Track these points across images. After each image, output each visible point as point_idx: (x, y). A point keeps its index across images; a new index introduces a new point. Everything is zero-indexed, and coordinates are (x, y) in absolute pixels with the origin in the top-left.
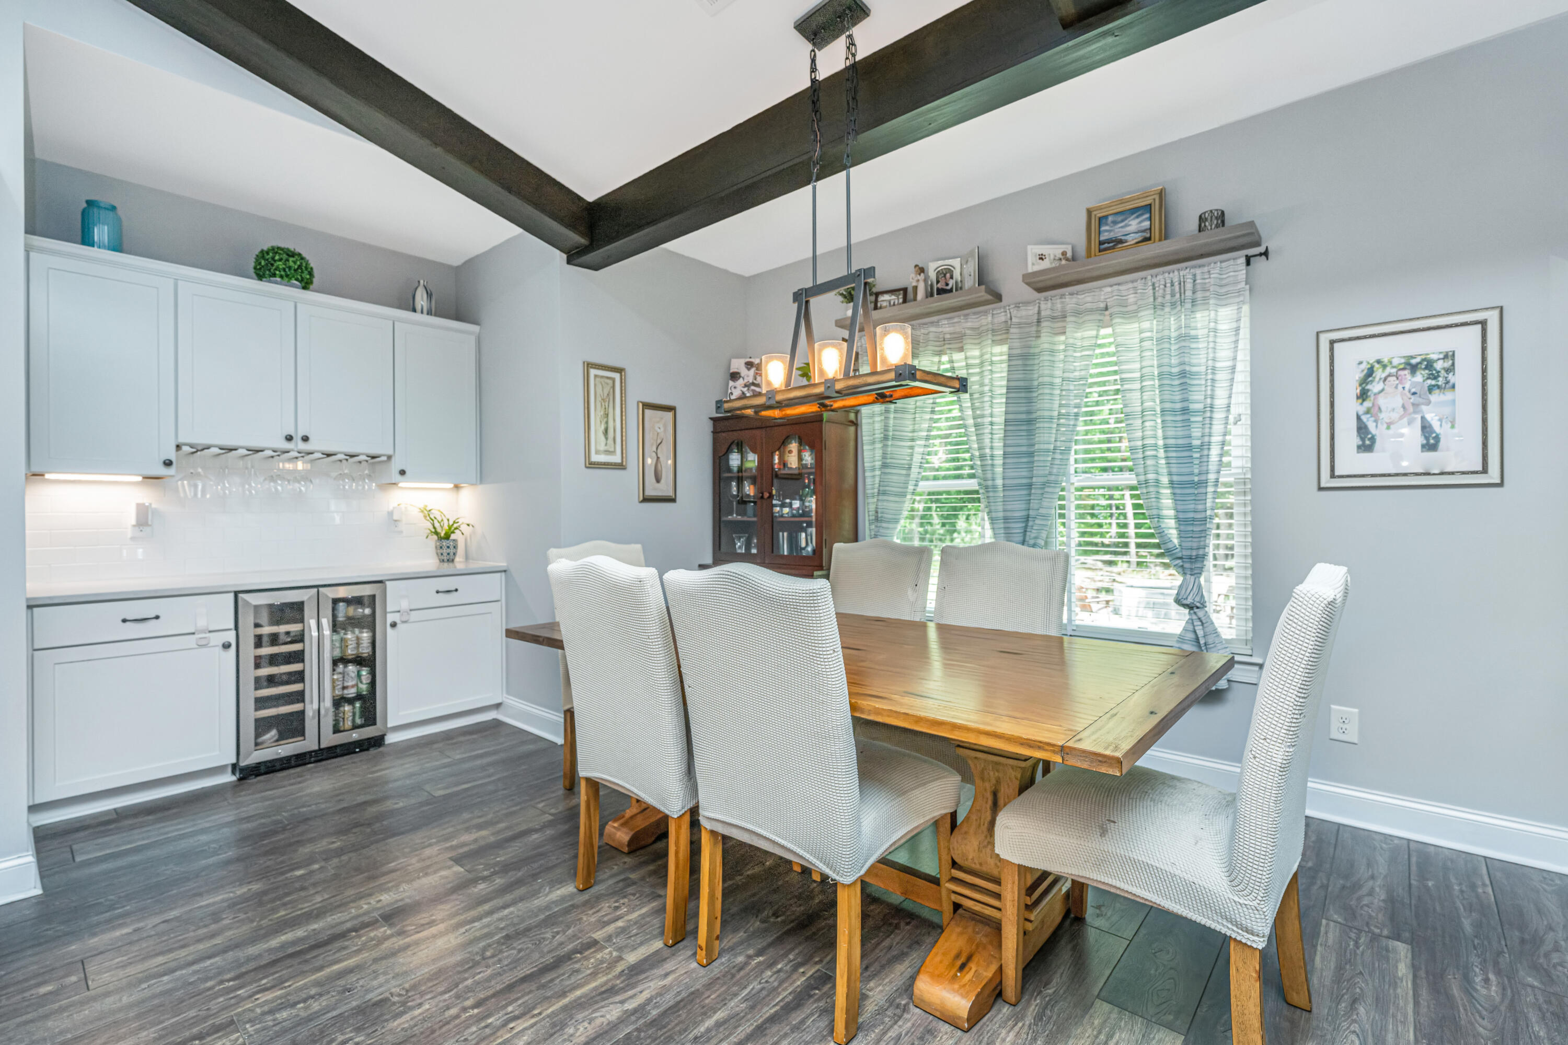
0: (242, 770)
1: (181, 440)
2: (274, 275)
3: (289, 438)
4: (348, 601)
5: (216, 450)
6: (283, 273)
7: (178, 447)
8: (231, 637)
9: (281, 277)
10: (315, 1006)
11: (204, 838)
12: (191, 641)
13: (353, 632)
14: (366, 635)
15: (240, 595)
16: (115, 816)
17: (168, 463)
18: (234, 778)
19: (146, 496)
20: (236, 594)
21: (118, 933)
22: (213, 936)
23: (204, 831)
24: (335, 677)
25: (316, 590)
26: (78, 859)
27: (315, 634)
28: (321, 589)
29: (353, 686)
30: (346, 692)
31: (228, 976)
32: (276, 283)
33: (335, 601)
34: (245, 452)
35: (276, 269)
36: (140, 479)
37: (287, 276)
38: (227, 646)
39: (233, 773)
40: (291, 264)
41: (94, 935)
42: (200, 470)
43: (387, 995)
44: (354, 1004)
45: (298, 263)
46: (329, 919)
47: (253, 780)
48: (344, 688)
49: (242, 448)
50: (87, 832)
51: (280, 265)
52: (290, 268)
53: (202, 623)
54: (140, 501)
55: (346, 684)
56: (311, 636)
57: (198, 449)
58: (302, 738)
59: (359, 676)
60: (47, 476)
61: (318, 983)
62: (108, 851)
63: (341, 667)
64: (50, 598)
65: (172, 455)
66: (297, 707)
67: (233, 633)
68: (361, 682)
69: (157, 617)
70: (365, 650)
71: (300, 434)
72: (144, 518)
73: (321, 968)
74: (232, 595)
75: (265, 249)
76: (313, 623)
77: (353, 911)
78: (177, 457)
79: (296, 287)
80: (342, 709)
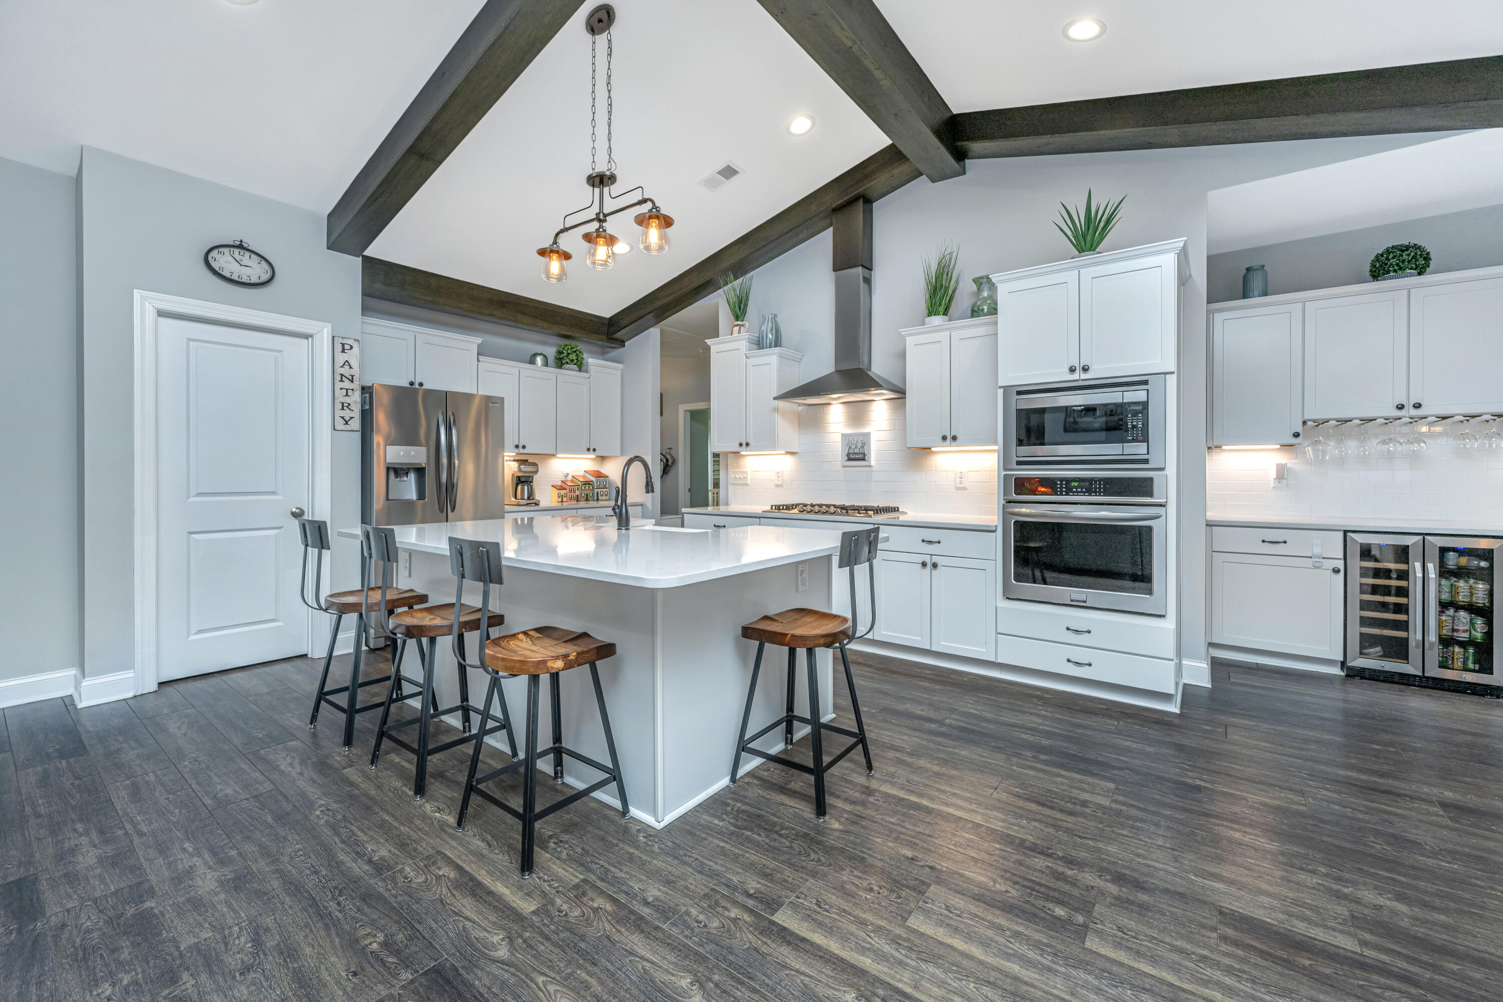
0: (1350, 669)
1: (1306, 418)
2: (1389, 272)
3: (1401, 407)
4: (1461, 552)
5: (1334, 423)
6: (1396, 268)
7: (1304, 423)
8: (1340, 565)
9: (1395, 271)
10: (1361, 816)
11: (1309, 699)
12: (1309, 562)
13: (1466, 582)
14: (1481, 586)
15: (1349, 534)
16: (1256, 667)
17: (1296, 435)
18: (1343, 674)
19: (1282, 458)
20: (1345, 532)
21: (1246, 722)
22: (1301, 749)
23: (1311, 695)
24: (1444, 618)
25: (1421, 537)
26: (1231, 680)
27: (1419, 574)
28: (1427, 537)
29: (1464, 631)
30: (1455, 634)
31: (1305, 772)
32: (1391, 278)
33: (1443, 551)
34: (1358, 422)
35: (1390, 267)
36: (1278, 446)
37: (1401, 269)
38: (1336, 571)
39: (1342, 669)
40: (1405, 257)
41: (1234, 717)
42: (1321, 438)
43: (1422, 842)
44: (1391, 831)
45: (1413, 254)
46: (1390, 781)
47: (1357, 679)
48: (1454, 630)
49: (1356, 419)
50: (1238, 669)
51: (1394, 261)
52: (1403, 261)
53: (1317, 551)
54: (1280, 462)
55: (1455, 627)
56: (1416, 576)
57: (1319, 423)
58: (1406, 662)
59: (1472, 623)
60: (1223, 447)
61: (1367, 807)
62: (1248, 683)
63: (1451, 611)
64: (1221, 521)
65: (1299, 428)
66: (1401, 634)
67: (1342, 562)
68: (1475, 630)
69: (1285, 542)
70: (1480, 598)
71: (1412, 402)
72: (1282, 474)
73: (1373, 801)
74: (1341, 533)
75: (1380, 252)
76: (1418, 566)
77: (1414, 787)
78: (1303, 430)
79: (1411, 275)
80: (1451, 648)
